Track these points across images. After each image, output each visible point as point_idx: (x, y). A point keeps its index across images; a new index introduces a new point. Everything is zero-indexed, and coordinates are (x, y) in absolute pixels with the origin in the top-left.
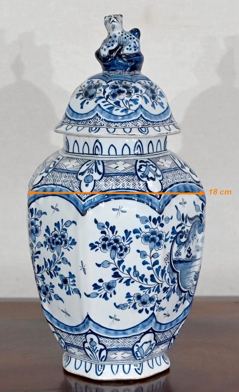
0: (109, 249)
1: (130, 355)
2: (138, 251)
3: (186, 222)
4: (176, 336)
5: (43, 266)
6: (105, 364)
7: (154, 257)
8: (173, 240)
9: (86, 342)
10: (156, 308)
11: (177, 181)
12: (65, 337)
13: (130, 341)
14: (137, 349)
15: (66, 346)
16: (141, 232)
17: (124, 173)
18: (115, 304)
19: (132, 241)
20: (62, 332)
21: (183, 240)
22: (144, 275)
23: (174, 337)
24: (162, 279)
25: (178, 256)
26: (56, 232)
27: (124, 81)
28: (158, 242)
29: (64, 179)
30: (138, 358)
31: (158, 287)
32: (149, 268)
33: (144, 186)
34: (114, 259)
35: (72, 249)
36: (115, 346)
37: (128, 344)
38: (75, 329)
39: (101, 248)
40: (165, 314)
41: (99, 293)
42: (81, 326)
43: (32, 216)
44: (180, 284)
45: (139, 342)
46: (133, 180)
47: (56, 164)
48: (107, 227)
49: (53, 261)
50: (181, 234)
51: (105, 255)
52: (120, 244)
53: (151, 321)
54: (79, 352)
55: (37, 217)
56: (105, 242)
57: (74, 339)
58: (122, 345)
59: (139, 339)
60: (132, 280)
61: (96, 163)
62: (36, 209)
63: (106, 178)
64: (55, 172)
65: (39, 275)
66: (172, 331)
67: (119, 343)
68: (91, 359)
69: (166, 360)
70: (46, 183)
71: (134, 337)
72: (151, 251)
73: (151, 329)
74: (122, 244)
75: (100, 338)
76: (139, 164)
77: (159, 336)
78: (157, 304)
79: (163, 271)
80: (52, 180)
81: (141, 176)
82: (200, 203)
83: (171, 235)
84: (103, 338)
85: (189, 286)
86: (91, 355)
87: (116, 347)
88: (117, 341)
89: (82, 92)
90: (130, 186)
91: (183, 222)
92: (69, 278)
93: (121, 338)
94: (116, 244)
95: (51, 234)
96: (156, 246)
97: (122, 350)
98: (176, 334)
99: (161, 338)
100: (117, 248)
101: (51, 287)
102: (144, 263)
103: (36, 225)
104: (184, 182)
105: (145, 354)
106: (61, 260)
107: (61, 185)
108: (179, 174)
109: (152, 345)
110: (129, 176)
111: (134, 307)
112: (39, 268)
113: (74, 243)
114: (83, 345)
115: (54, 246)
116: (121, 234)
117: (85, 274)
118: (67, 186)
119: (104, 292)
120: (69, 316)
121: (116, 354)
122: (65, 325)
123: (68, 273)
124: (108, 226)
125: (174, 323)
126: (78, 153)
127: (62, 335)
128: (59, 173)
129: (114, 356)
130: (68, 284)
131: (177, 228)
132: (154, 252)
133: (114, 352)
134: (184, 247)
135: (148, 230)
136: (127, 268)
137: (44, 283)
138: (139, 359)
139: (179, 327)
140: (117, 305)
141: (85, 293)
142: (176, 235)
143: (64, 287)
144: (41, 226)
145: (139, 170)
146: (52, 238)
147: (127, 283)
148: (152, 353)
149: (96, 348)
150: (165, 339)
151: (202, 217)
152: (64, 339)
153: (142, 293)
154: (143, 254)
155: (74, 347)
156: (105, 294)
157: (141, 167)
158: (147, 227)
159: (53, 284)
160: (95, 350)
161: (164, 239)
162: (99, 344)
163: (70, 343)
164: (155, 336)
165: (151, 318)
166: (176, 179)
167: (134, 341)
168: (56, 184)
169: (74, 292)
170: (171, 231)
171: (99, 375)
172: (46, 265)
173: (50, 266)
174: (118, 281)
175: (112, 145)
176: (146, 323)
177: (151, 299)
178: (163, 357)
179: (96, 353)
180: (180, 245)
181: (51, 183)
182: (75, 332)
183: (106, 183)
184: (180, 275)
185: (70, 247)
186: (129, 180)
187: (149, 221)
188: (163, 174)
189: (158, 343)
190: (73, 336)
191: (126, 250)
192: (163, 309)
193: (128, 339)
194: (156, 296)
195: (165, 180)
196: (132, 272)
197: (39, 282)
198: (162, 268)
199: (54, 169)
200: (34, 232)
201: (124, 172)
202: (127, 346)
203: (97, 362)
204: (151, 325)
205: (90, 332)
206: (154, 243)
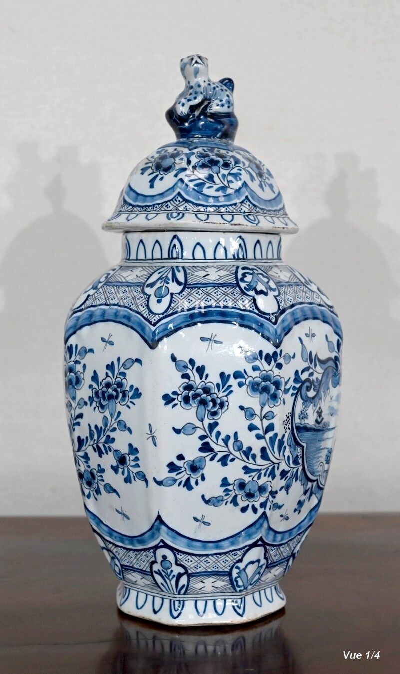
0: (194, 404)
1: (227, 583)
2: (242, 408)
3: (316, 365)
4: (296, 555)
5: (87, 438)
6: (185, 599)
7: (268, 418)
8: (296, 392)
9: (155, 562)
10: (269, 504)
11: (301, 300)
12: (121, 555)
13: (226, 560)
14: (237, 573)
15: (123, 571)
16: (246, 377)
17: (219, 284)
18: (203, 496)
19: (232, 392)
20: (117, 546)
21: (312, 394)
22: (250, 449)
23: (293, 555)
24: (280, 456)
25: (303, 419)
26: (109, 379)
27: (216, 149)
28: (274, 393)
29: (122, 294)
30: (238, 589)
31: (274, 468)
32: (259, 437)
33: (251, 303)
34: (202, 421)
35: (135, 404)
36: (202, 568)
37: (223, 564)
38: (138, 540)
39: (182, 403)
40: (282, 516)
41: (177, 477)
42: (147, 535)
43: (71, 358)
44: (306, 467)
45: (241, 561)
46: (232, 294)
47: (109, 276)
48: (191, 367)
49: (104, 428)
50: (307, 384)
51: (187, 415)
52: (212, 396)
53: (262, 525)
54: (143, 579)
55: (78, 359)
56: (187, 392)
57: (135, 558)
58: (214, 566)
59: (240, 556)
60: (231, 457)
61: (173, 269)
62: (77, 346)
63: (189, 290)
64: (108, 287)
65: (81, 453)
66: (291, 545)
67: (209, 562)
68: (164, 591)
69: (280, 593)
70: (94, 304)
71: (233, 553)
72: (262, 408)
73: (261, 539)
74: (215, 396)
75: (179, 554)
76: (241, 272)
77: (271, 552)
78: (270, 497)
79: (281, 443)
80: (104, 298)
81: (245, 288)
82: (334, 338)
83: (294, 384)
84: (184, 554)
85: (318, 471)
86: (162, 584)
87: (204, 570)
88: (206, 560)
89: (150, 165)
90: (229, 302)
91: (311, 366)
92: (129, 454)
93: (212, 555)
94: (205, 395)
95: (101, 384)
96: (270, 400)
97: (214, 575)
98: (296, 551)
99: (275, 556)
100: (208, 402)
101: (99, 471)
102: (252, 428)
103: (77, 371)
104: (311, 303)
105: (249, 583)
106: (116, 426)
107: (118, 305)
108: (303, 291)
109: (262, 567)
110: (226, 288)
111: (235, 502)
112: (81, 442)
113: (138, 394)
114: (150, 567)
115: (104, 403)
116: (214, 379)
117: (156, 446)
118: (127, 305)
119: (187, 476)
120: (128, 518)
121: (204, 581)
122: (121, 536)
123: (128, 447)
124: (193, 366)
125: (295, 532)
126: (144, 258)
127: (117, 552)
128: (114, 287)
129: (199, 585)
130: (128, 464)
131: (302, 374)
132: (267, 409)
133: (201, 578)
134: (312, 405)
135: (257, 373)
136: (223, 436)
137: (89, 466)
138: (241, 591)
139: (301, 539)
140: (207, 498)
141: (155, 479)
142: (300, 384)
143: (121, 470)
144: (84, 372)
145: (242, 280)
146: (102, 389)
147: (224, 461)
148: (261, 580)
149: (172, 571)
150: (281, 559)
151: (337, 362)
152: (119, 558)
153: (247, 478)
154: (249, 413)
155: (135, 571)
156: (188, 480)
157: (244, 275)
158: (255, 369)
159: (102, 467)
160: (169, 576)
161: (283, 389)
162: (177, 564)
163: (128, 564)
164: (266, 551)
165: (261, 521)
166: (299, 297)
167: (232, 561)
168: (109, 303)
169: (136, 478)
170: (293, 377)
171: (175, 618)
172: (92, 436)
173: (99, 437)
174: (208, 458)
175: (198, 243)
176: (253, 529)
177: (262, 489)
178: (275, 588)
179: (170, 581)
180: (306, 401)
181: (101, 303)
182: (137, 545)
183: (190, 297)
184: (306, 451)
185: (131, 402)
186: (226, 294)
187: (259, 358)
188: (279, 287)
189: (271, 564)
190: (135, 554)
191: (222, 405)
192: (280, 507)
193: (224, 557)
194: (269, 483)
195: (283, 297)
196: (231, 442)
197: (80, 465)
198: (280, 437)
199: (108, 283)
200: (73, 383)
201: (218, 282)
202: (222, 568)
203: (173, 596)
204: (261, 532)
205: (162, 544)
206: (267, 395)
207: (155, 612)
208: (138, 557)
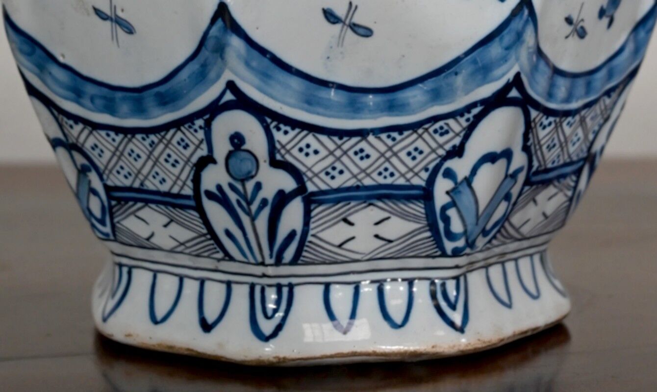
1: (417, 226)
6: (294, 281)
9: (208, 160)
12: (107, 155)
13: (416, 149)
14: (448, 193)
15: (111, 207)
20: (95, 127)
23: (591, 160)
30: (449, 246)
36: (347, 175)
37: (407, 163)
40: (569, 21)
42: (184, 75)
45: (458, 152)
54: (173, 225)
57: (149, 157)
58: (381, 169)
59: (457, 135)
66: (588, 122)
67: (368, 156)
68: (231, 259)
69: (555, 276)
71: (437, 126)
73: (517, 82)
75: (279, 129)
77: (542, 133)
84: (293, 129)
86: (228, 233)
87: (352, 182)
88: (357, 148)
93: (377, 132)
97: (380, 198)
99: (549, 148)
105: (481, 226)
109: (514, 176)
114: (193, 181)
120: (131, 32)
121: (351, 219)
122: (105, 91)
125: (600, 83)
127: (94, 147)
129: (336, 234)
133: (341, 209)
138: (457, 253)
149: (258, 186)
150: (561, 161)
152: (102, 167)
155: (147, 202)
160: (249, 203)
162: (275, 163)
163: (127, 183)
164: (529, 126)
165: (516, 24)
167: (434, 151)
171: (266, 339)
176: (495, 50)
178: (542, 260)
179: (253, 219)
182: (156, 111)
189: (537, 173)
190: (147, 143)
193: (409, 140)
202: (403, 175)
203: (259, 270)
204: (517, 59)
205: (229, 96)
207: (207, 327)
208: (156, 153)
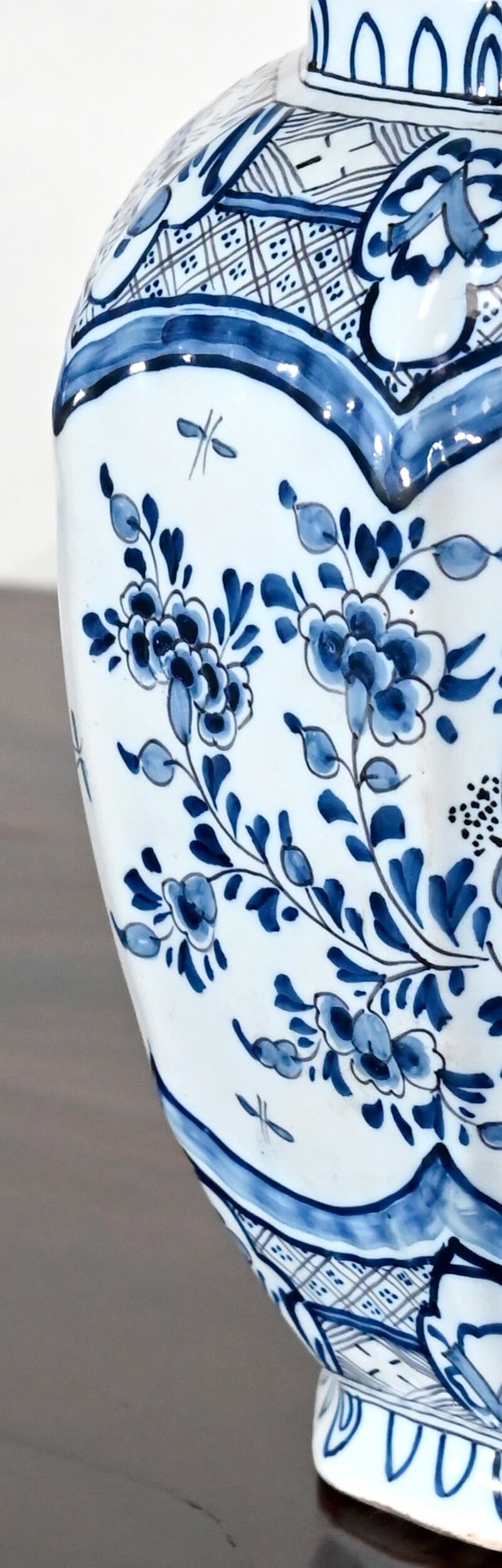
0: (160, 671)
2: (293, 722)
7: (374, 782)
10: (451, 1120)
16: (301, 605)
19: (256, 652)
22: (337, 888)
24: (455, 942)
28: (390, 688)
31: (429, 984)
32: (357, 849)
33: (351, 306)
34: (185, 741)
39: (131, 657)
41: (157, 931)
48: (148, 530)
52: (203, 651)
53: (436, 1195)
56: (141, 620)
60: (284, 901)
72: (356, 738)
74: (213, 656)
78: (447, 1093)
79: (453, 891)
94: (186, 647)
96: (378, 715)
100: (195, 674)
111: (334, 1076)
117: (90, 798)
119: (179, 936)
124: (153, 525)
132: (367, 746)
135: (330, 599)
136: (246, 818)
140: (249, 1037)
141: (112, 917)
147: (265, 910)
153: (350, 998)
154: (318, 750)
156: (184, 950)
158: (329, 577)
161: (433, 676)
174: (218, 888)
177: (402, 1055)
187: (341, 540)
191: (233, 697)
194: (425, 1040)
196: (273, 847)
198: (434, 869)
206: (365, 692)
